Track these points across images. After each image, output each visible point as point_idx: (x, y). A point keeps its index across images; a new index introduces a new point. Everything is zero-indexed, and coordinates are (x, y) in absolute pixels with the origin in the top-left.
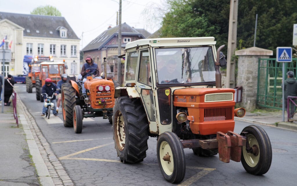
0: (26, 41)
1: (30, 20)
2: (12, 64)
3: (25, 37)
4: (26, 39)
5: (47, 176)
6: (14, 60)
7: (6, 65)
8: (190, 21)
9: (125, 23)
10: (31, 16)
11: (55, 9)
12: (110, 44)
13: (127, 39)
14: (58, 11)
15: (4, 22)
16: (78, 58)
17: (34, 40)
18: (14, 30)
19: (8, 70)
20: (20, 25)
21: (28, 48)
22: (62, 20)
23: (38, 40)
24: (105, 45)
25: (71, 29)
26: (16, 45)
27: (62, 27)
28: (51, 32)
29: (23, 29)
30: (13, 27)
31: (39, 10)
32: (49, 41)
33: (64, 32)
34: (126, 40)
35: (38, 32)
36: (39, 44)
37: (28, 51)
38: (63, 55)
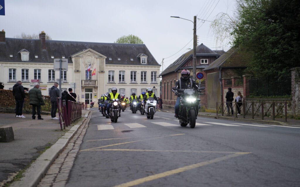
0: (108, 68)
1: (112, 48)
2: (95, 91)
3: (107, 65)
4: (109, 67)
5: (46, 160)
6: (97, 87)
7: (90, 93)
8: (262, 28)
9: (202, 44)
10: (114, 45)
11: (138, 39)
12: (187, 66)
13: (204, 60)
14: (140, 40)
15: (88, 51)
16: (158, 84)
17: (116, 67)
18: (97, 58)
19: (91, 98)
20: (102, 54)
21: (109, 76)
22: (142, 47)
23: (119, 67)
24: (181, 67)
25: (151, 55)
26: (98, 73)
27: (143, 54)
28: (132, 60)
29: (106, 57)
30: (97, 56)
31: (123, 39)
32: (130, 68)
33: (145, 59)
34: (203, 62)
35: (119, 59)
36: (120, 71)
37: (109, 78)
38: (143, 82)
